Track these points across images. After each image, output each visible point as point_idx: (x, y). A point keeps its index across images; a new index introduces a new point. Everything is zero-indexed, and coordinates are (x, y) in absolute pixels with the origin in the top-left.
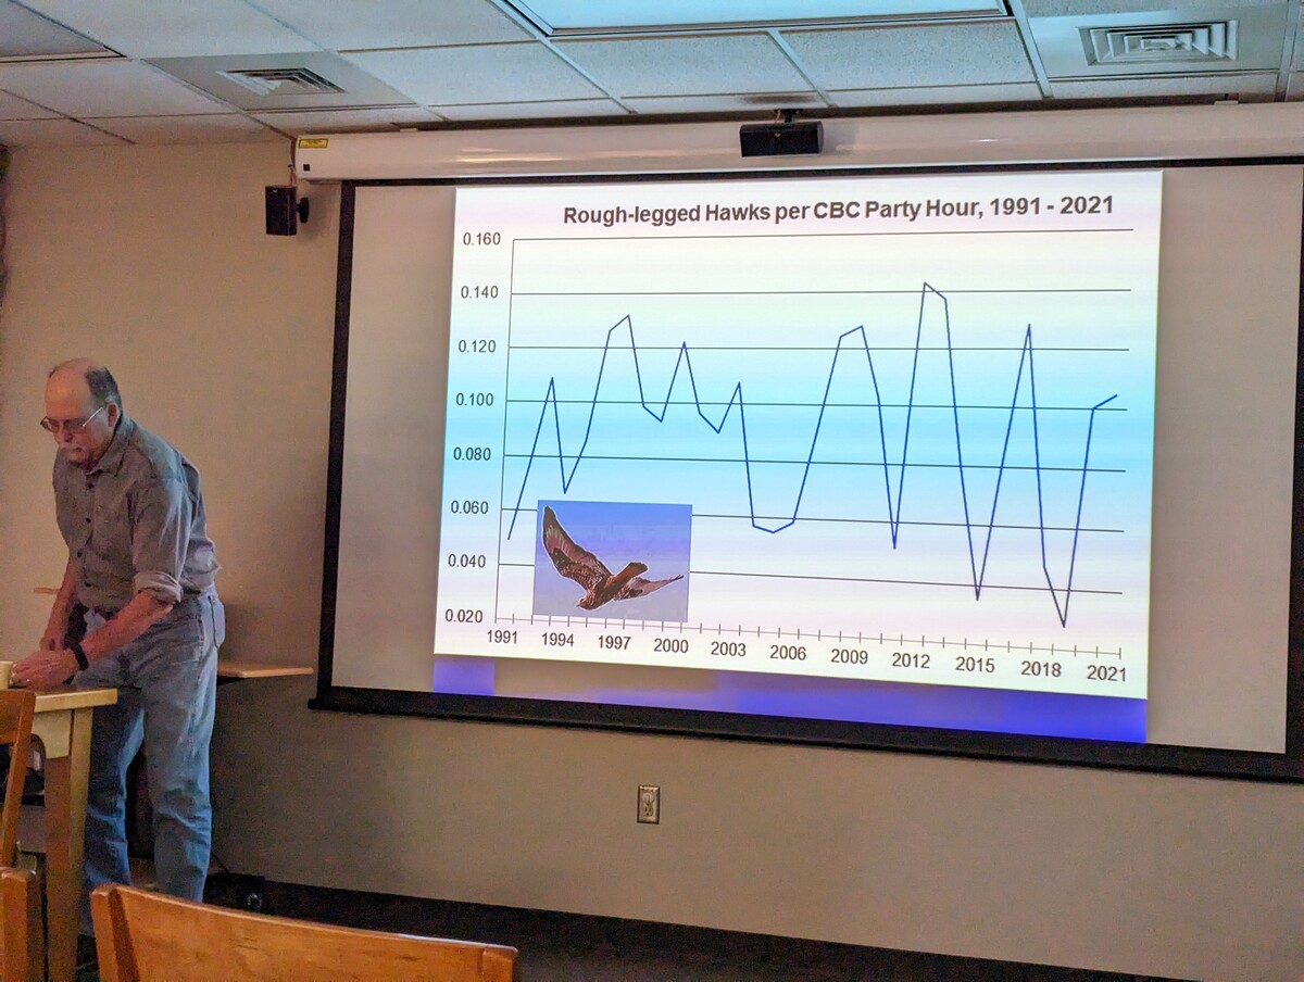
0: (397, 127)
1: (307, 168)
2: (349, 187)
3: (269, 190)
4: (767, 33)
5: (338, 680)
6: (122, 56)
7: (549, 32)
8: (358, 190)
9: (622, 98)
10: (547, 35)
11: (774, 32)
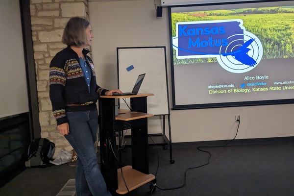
1: (164, 3)
2: (169, 7)
3: (158, 7)
8: (172, 8)
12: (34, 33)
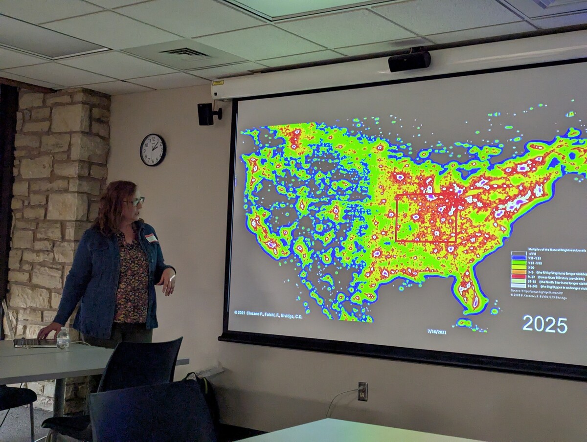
0: (252, 72)
1: (216, 94)
2: (235, 101)
3: (199, 105)
4: (367, 9)
5: (231, 328)
6: (111, 49)
7: (271, 19)
8: (239, 102)
9: (335, 49)
10: (271, 21)
11: (369, 7)
12: (16, 162)
